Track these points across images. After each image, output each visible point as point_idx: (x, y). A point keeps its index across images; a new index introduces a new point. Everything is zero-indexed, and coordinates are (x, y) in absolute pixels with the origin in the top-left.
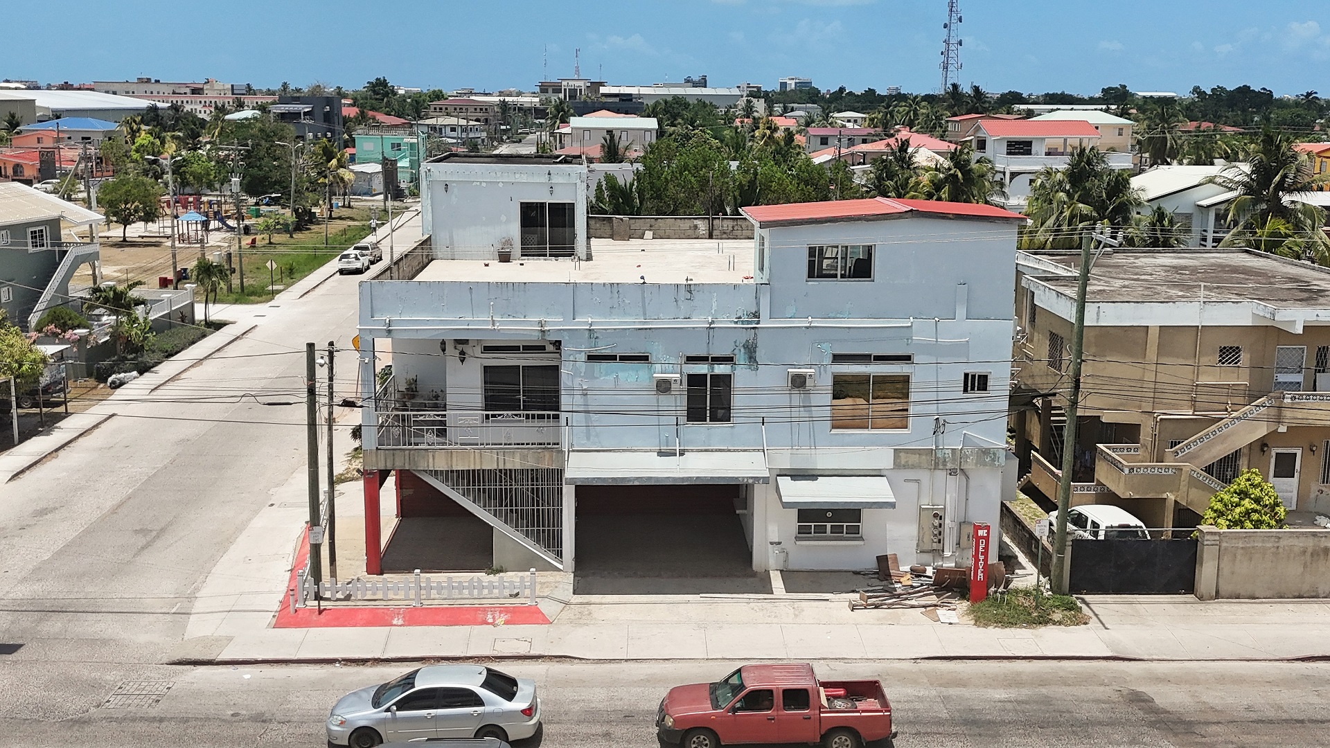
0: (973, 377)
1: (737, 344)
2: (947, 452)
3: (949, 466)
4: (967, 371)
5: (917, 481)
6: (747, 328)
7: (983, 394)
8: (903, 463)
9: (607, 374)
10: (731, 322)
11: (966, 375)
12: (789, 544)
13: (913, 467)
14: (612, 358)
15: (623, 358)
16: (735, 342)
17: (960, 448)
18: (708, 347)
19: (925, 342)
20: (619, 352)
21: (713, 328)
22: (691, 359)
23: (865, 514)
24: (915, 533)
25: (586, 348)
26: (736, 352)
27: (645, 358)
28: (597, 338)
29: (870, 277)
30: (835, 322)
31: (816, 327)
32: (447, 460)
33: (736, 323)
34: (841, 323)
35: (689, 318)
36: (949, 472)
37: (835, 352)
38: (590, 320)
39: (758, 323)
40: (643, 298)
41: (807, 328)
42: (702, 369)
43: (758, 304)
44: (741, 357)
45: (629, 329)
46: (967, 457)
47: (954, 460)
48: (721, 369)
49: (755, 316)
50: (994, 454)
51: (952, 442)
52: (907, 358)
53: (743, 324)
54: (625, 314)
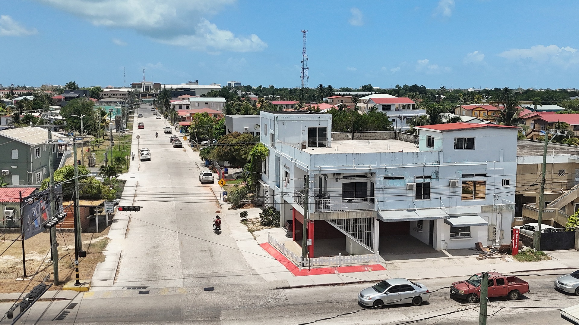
0: (505, 180)
1: (433, 172)
2: (497, 206)
3: (498, 211)
4: (503, 179)
5: (488, 217)
6: (436, 166)
7: (507, 186)
8: (484, 210)
9: (390, 184)
10: (431, 164)
11: (503, 180)
12: (448, 241)
13: (487, 212)
14: (392, 178)
15: (396, 178)
16: (432, 171)
17: (501, 205)
18: (423, 173)
19: (491, 170)
20: (394, 176)
21: (425, 167)
22: (417, 178)
23: (472, 229)
24: (487, 234)
25: (384, 175)
26: (432, 175)
27: (402, 178)
28: (388, 171)
29: (473, 148)
30: (464, 164)
31: (458, 165)
32: (337, 216)
33: (432, 165)
34: (465, 164)
35: (417, 164)
36: (498, 213)
37: (463, 174)
38: (386, 165)
39: (439, 164)
40: (402, 157)
41: (455, 166)
42: (421, 181)
43: (439, 158)
44: (434, 176)
45: (398, 168)
46: (504, 208)
47: (499, 208)
48: (427, 181)
49: (438, 162)
50: (511, 206)
51: (499, 203)
52: (485, 175)
53: (434, 165)
54: (396, 163)
